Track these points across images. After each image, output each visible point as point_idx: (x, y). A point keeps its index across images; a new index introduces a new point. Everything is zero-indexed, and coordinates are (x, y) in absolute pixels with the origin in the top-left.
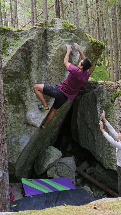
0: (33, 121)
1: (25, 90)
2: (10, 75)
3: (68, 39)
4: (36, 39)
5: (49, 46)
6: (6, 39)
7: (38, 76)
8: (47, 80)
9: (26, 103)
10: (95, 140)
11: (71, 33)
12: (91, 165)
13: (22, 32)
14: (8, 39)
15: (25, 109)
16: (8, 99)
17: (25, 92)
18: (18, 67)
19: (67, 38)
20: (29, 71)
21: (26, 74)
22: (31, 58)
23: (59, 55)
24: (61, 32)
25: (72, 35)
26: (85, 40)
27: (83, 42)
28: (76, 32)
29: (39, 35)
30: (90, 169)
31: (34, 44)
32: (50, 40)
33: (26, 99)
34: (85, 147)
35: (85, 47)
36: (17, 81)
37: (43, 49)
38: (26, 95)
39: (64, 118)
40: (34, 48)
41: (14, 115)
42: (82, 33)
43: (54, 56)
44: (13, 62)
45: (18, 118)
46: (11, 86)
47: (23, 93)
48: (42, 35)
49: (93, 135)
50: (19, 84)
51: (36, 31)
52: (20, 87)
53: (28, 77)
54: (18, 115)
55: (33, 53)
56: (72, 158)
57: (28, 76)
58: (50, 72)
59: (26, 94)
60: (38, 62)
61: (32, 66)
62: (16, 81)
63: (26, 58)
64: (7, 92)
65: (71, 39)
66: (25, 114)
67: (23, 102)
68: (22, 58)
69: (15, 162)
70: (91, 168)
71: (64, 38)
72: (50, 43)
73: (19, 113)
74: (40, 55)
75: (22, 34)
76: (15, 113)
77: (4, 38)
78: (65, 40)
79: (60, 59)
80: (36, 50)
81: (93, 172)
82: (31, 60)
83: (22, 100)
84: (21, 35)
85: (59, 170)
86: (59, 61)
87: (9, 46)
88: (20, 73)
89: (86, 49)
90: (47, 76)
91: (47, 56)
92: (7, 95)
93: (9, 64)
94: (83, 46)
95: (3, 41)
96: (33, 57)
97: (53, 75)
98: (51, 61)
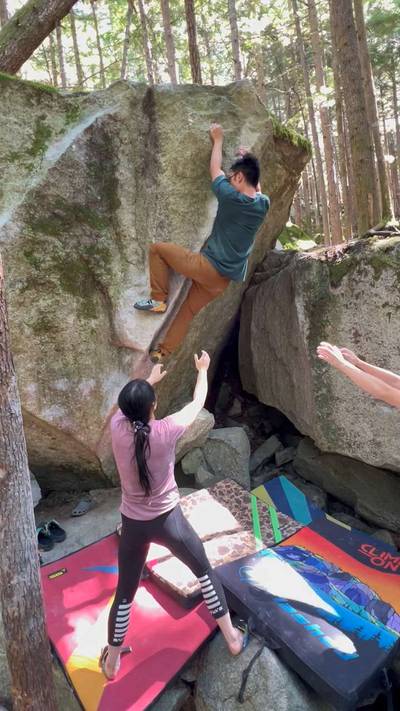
0: (130, 337)
1: (106, 256)
2: (56, 211)
3: (211, 112)
4: (124, 113)
5: (160, 134)
6: (43, 117)
7: (138, 218)
8: (162, 228)
9: (111, 293)
10: (293, 386)
11: (217, 96)
12: (285, 445)
13: (85, 97)
14: (49, 117)
15: (110, 307)
16: (59, 279)
17: (107, 261)
18: (79, 191)
19: (206, 110)
20: (113, 205)
21: (105, 214)
22: (114, 168)
23: (189, 153)
24: (190, 93)
25: (219, 99)
26: (257, 114)
27: (252, 119)
28: (230, 92)
29: (133, 105)
30: (282, 453)
31: (120, 130)
32: (162, 117)
33: (111, 279)
34: (270, 404)
35: (258, 135)
36: (81, 232)
37: (146, 146)
38: (109, 271)
39: (220, 339)
40: (121, 141)
41: (83, 323)
42: (247, 93)
43: (176, 159)
44: (61, 174)
45: (93, 331)
46: (65, 245)
47: (102, 263)
48: (140, 106)
49: (289, 375)
50: (86, 241)
51: (123, 93)
52: (91, 250)
53: (112, 222)
54: (93, 323)
55: (120, 156)
56: (241, 429)
57: (110, 219)
58: (168, 204)
59: (108, 266)
60: (137, 182)
61: (119, 191)
62: (79, 232)
63: (102, 169)
64: (54, 259)
65: (218, 111)
66: (111, 320)
67: (103, 290)
68: (89, 165)
69: (94, 442)
70: (286, 451)
71: (201, 108)
72: (163, 126)
73: (95, 317)
74: (139, 161)
75: (85, 101)
76: (85, 318)
77: (39, 113)
78: (203, 113)
79: (190, 166)
80: (128, 149)
81: (292, 461)
82: (117, 175)
83: (99, 282)
84: (84, 105)
85: (210, 459)
86: (188, 173)
87: (53, 134)
88: (87, 207)
89: (259, 139)
90: (160, 214)
91: (156, 162)
92: (55, 266)
93: (52, 180)
94: (253, 131)
95: (37, 122)
96: (119, 167)
97: (175, 212)
98: (166, 173)
